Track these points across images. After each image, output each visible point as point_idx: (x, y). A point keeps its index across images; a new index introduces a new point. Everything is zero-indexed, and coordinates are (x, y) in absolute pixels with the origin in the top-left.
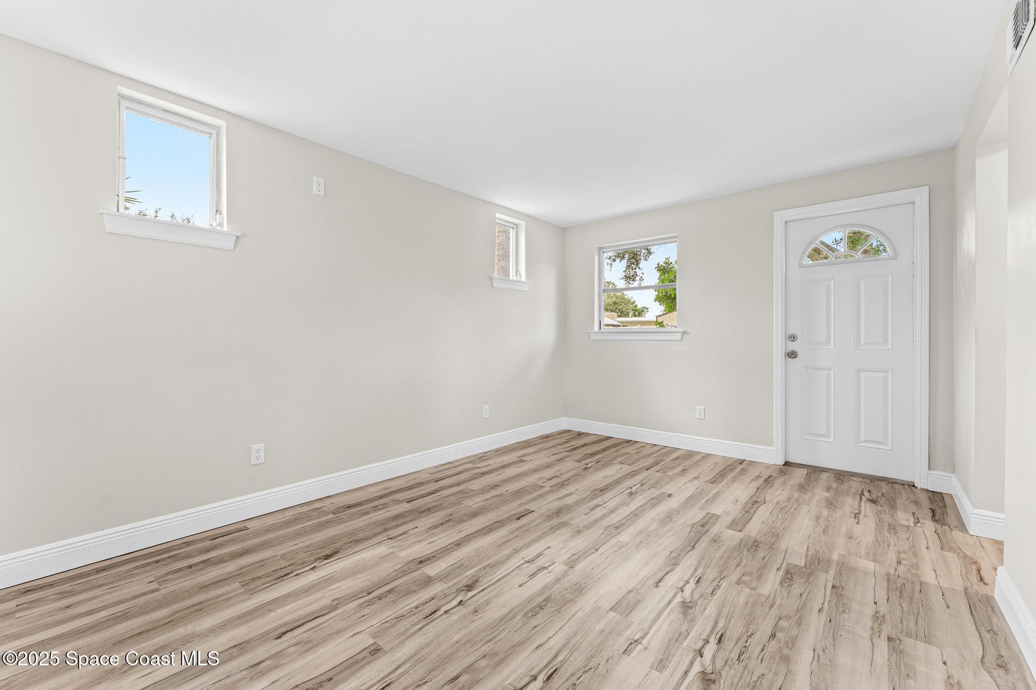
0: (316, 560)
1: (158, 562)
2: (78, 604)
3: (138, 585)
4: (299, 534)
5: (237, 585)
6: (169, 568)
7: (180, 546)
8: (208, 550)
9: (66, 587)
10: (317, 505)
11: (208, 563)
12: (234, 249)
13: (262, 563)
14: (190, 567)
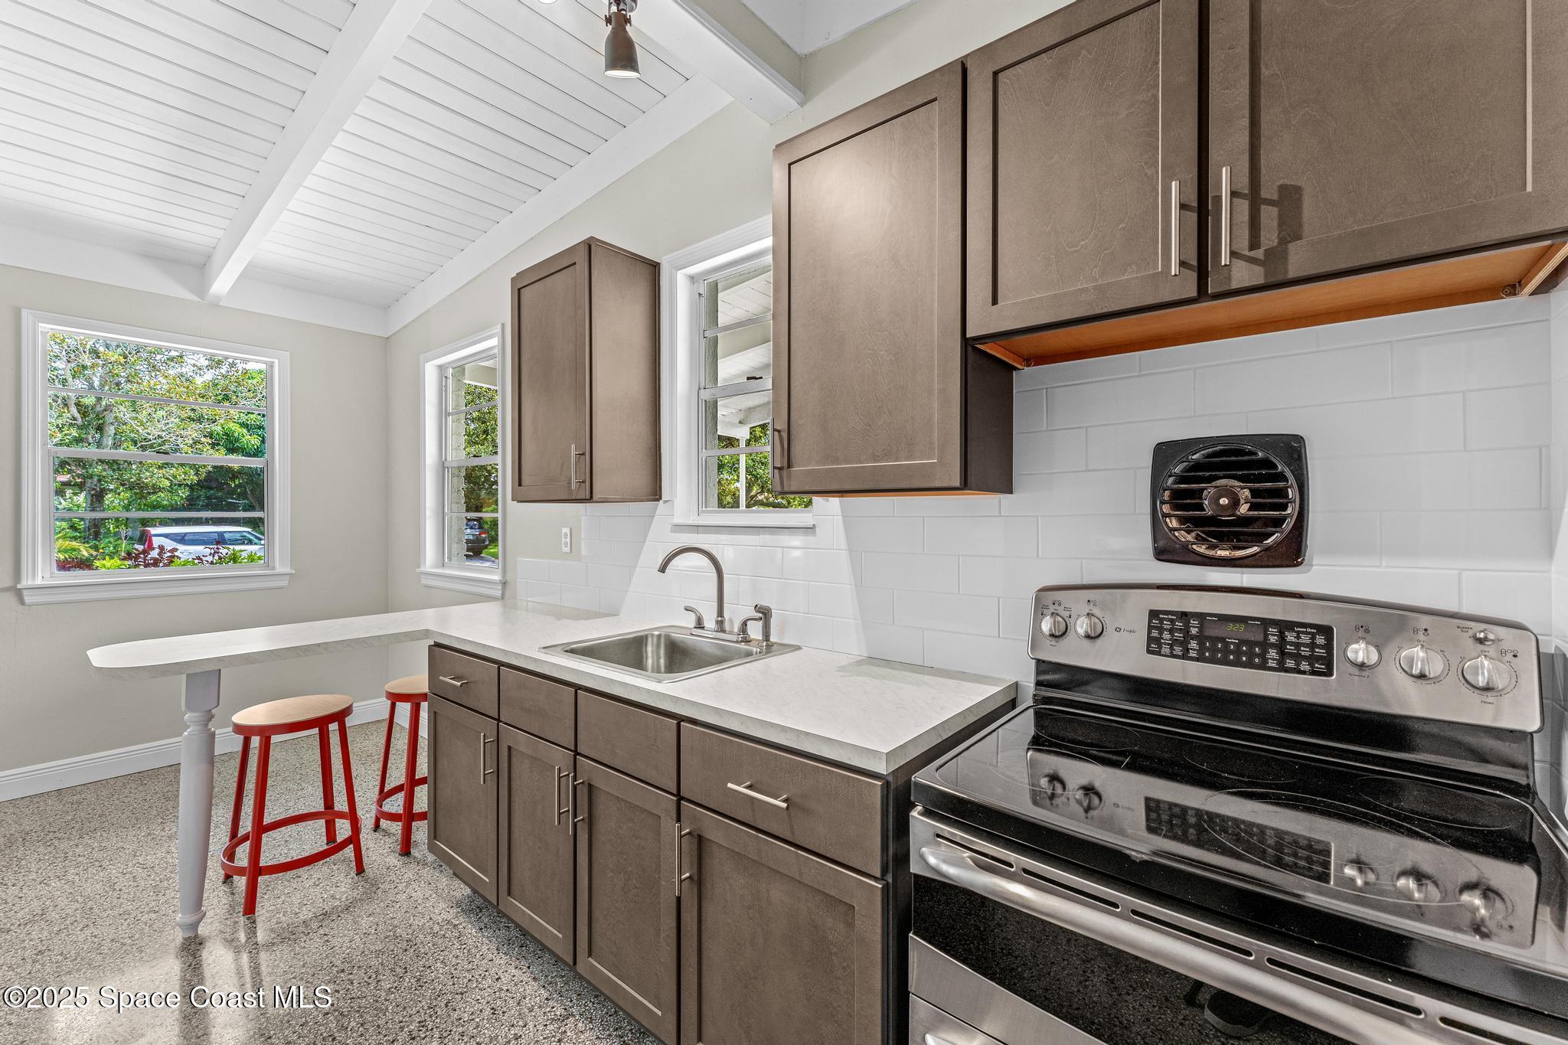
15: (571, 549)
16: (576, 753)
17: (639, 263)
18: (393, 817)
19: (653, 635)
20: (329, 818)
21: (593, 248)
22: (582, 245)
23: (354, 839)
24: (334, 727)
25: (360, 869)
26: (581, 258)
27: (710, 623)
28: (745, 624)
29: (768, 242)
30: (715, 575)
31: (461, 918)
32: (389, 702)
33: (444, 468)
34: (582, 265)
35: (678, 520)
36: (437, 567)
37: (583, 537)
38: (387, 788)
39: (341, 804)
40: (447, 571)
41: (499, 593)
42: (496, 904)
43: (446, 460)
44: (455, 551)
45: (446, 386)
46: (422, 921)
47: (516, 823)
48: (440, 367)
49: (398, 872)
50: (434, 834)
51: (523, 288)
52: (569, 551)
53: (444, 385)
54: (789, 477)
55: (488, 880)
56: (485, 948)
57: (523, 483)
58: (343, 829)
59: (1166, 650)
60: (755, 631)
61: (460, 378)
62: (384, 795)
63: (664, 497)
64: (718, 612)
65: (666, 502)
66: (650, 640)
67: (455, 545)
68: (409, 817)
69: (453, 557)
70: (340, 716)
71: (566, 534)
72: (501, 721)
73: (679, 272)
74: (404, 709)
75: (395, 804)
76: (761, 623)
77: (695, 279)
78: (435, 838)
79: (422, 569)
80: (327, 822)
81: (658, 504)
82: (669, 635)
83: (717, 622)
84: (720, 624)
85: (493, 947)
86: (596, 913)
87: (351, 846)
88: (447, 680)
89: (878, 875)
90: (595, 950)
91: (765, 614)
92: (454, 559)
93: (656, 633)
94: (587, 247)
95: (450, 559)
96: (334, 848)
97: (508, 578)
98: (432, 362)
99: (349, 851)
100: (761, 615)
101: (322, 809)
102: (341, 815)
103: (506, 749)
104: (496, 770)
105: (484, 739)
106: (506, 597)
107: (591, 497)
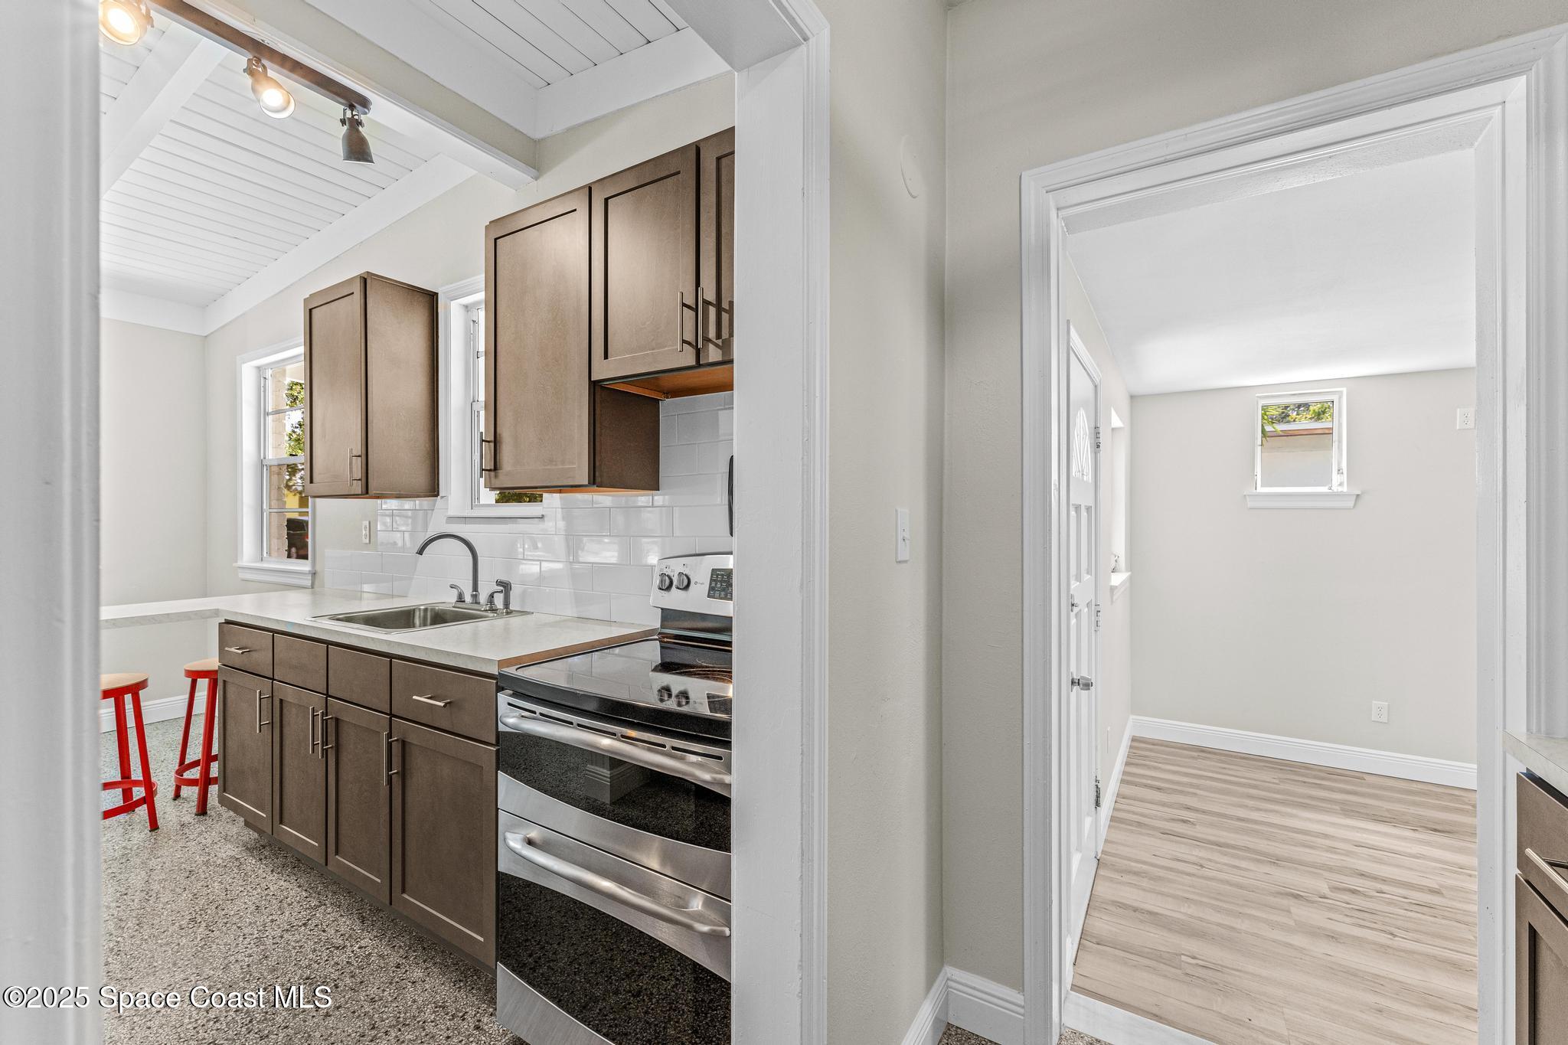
0: (1421, 827)
1: (1281, 769)
2: (1229, 769)
3: (1267, 776)
4: (1414, 804)
5: (1337, 807)
6: (1288, 776)
7: (1300, 767)
8: (1323, 779)
9: (1223, 758)
10: (1457, 792)
11: (1319, 786)
12: (1354, 507)
13: (1365, 806)
14: (1305, 782)
15: (370, 541)
16: (328, 695)
17: (415, 293)
18: (192, 782)
19: (420, 609)
20: (126, 786)
21: (368, 281)
22: (358, 280)
23: (149, 800)
24: (128, 698)
25: (154, 825)
26: (357, 289)
27: (468, 599)
28: (492, 596)
29: (481, 296)
30: (471, 558)
31: (244, 854)
32: (189, 680)
33: (262, 466)
34: (358, 297)
35: (451, 513)
36: (256, 562)
37: (379, 528)
38: (187, 762)
39: (137, 774)
40: (265, 565)
41: (309, 583)
42: (270, 833)
43: (265, 458)
44: (274, 547)
45: (265, 387)
46: (207, 858)
47: (286, 761)
48: (259, 368)
49: (192, 827)
50: (224, 789)
51: (315, 308)
52: (368, 542)
53: (262, 385)
54: (496, 476)
55: (265, 816)
56: (261, 871)
57: (315, 480)
58: (139, 793)
59: (717, 595)
60: (499, 601)
61: (280, 379)
62: (183, 766)
63: (441, 494)
64: (473, 587)
65: (442, 497)
66: (417, 614)
67: (275, 541)
68: (206, 781)
69: (272, 552)
70: (135, 689)
71: (366, 527)
72: (275, 680)
73: (452, 302)
74: (203, 684)
75: (194, 773)
76: (502, 595)
77: (469, 308)
78: (225, 791)
79: (240, 563)
80: (123, 791)
81: (436, 501)
82: (434, 609)
83: (472, 595)
84: (475, 597)
85: (269, 870)
86: (342, 820)
87: (145, 806)
88: (233, 649)
89: (494, 742)
90: (341, 848)
91: (506, 587)
92: (274, 554)
93: (422, 607)
94: (362, 280)
95: (269, 553)
96: (129, 807)
97: (318, 568)
98: (249, 363)
99: (142, 811)
100: (502, 588)
101: (119, 779)
102: (137, 783)
103: (278, 702)
104: (271, 721)
105: (260, 695)
106: (315, 586)
107: (367, 493)
